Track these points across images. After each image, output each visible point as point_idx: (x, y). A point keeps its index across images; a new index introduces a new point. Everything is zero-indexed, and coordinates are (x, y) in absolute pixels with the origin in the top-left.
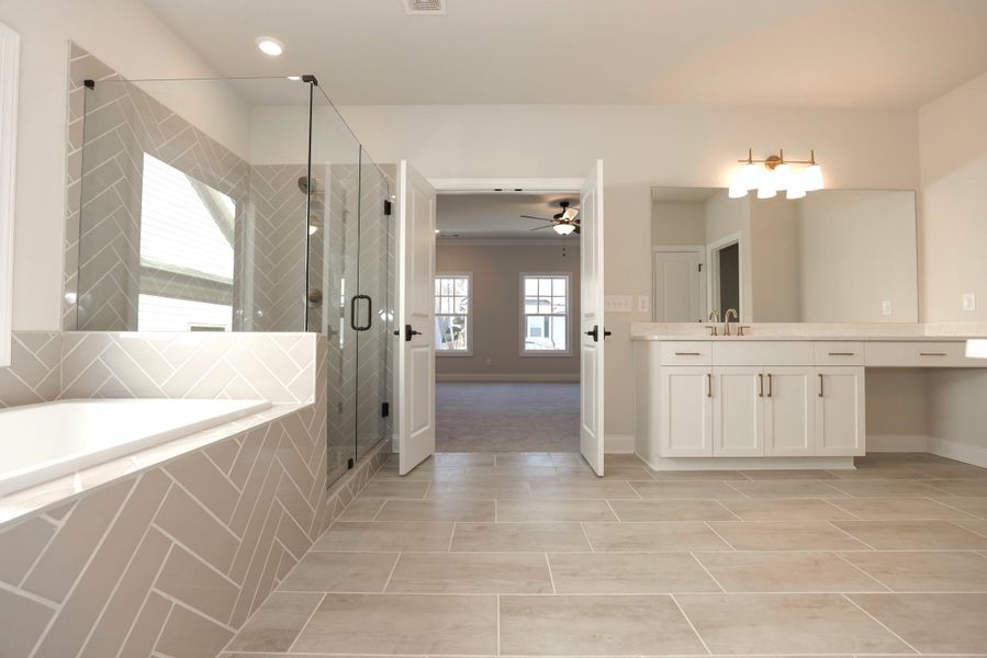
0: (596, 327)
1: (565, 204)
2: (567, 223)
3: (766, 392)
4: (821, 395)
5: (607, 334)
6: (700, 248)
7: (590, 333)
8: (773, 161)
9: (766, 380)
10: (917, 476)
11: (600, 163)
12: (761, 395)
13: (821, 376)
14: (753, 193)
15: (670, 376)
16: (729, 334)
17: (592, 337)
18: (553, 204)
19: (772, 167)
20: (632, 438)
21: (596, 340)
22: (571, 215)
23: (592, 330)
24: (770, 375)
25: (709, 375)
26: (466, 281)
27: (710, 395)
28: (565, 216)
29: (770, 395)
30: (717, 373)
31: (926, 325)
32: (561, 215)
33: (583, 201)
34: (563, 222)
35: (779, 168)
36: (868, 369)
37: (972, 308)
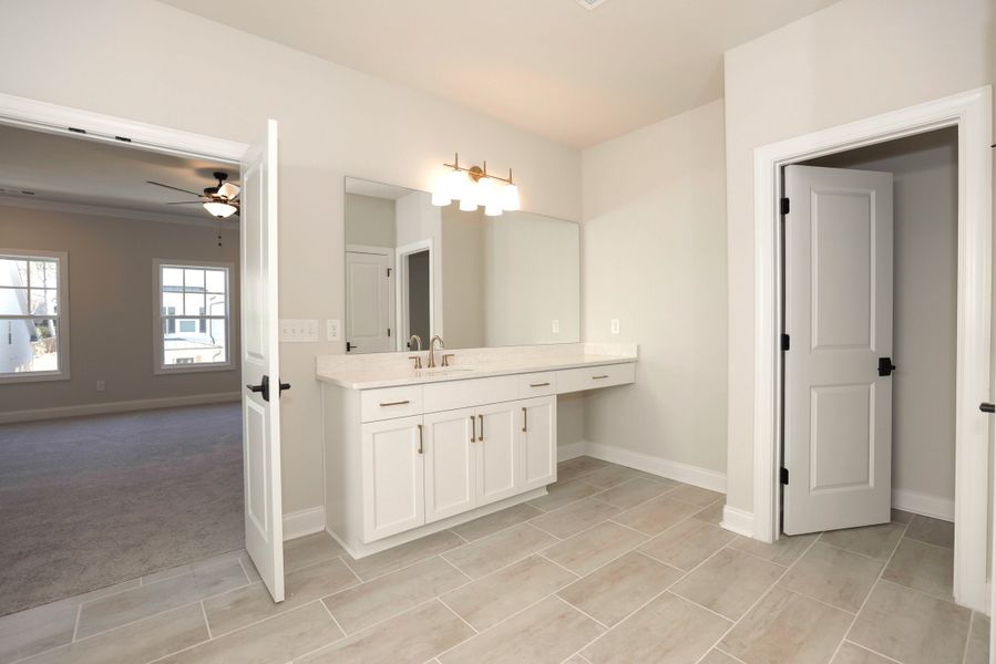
0: (266, 380)
1: (221, 176)
2: (225, 202)
3: (478, 435)
4: (525, 430)
5: (284, 387)
6: (388, 251)
7: (255, 389)
8: (477, 173)
9: (478, 421)
10: (591, 491)
11: (273, 125)
12: (473, 440)
13: (524, 409)
14: (456, 203)
15: (374, 434)
16: (434, 366)
17: (260, 393)
18: (204, 172)
19: (476, 178)
20: (320, 510)
21: (266, 397)
22: (230, 192)
23: (260, 384)
24: (481, 416)
25: (420, 427)
26: (54, 265)
27: (421, 451)
28: (222, 192)
29: (481, 439)
30: (428, 422)
31: (586, 344)
32: (215, 190)
33: (245, 178)
34: (217, 200)
35: (482, 180)
36: (559, 396)
37: (617, 332)
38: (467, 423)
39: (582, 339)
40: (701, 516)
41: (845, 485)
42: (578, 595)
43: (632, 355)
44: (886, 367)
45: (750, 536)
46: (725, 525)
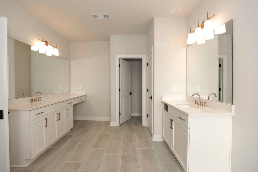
4: (68, 115)
13: (68, 110)
16: (36, 101)
24: (59, 113)
25: (46, 119)
27: (47, 126)
29: (59, 119)
36: (73, 105)
37: (80, 88)
38: (56, 116)
39: (70, 91)
40: (105, 126)
41: (126, 114)
42: (96, 146)
43: (85, 94)
44: (131, 93)
45: (115, 126)
46: (111, 125)
